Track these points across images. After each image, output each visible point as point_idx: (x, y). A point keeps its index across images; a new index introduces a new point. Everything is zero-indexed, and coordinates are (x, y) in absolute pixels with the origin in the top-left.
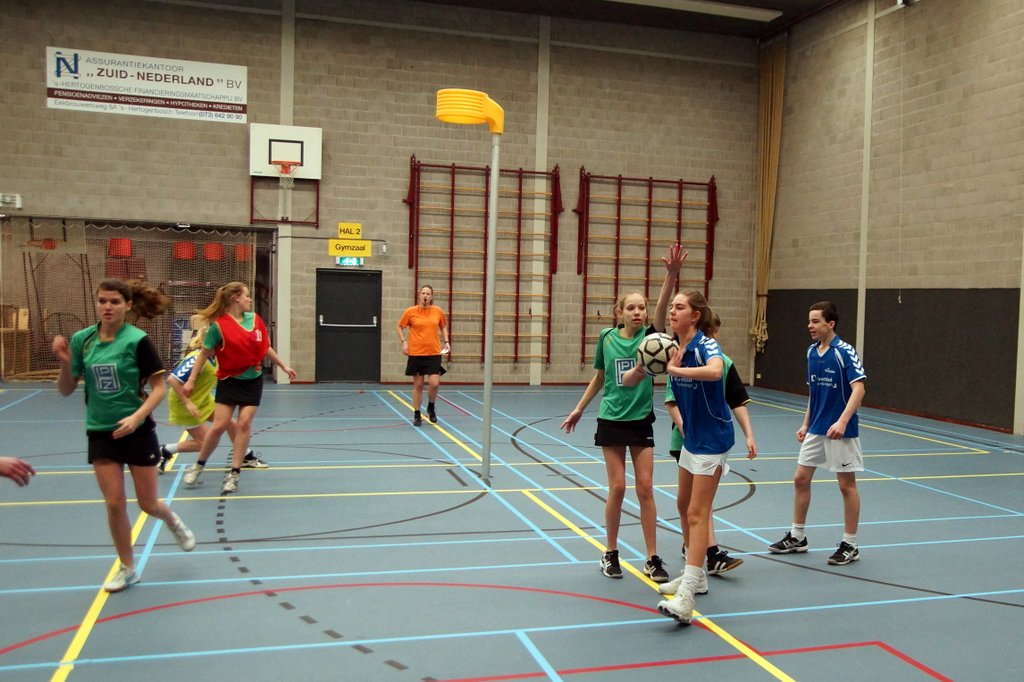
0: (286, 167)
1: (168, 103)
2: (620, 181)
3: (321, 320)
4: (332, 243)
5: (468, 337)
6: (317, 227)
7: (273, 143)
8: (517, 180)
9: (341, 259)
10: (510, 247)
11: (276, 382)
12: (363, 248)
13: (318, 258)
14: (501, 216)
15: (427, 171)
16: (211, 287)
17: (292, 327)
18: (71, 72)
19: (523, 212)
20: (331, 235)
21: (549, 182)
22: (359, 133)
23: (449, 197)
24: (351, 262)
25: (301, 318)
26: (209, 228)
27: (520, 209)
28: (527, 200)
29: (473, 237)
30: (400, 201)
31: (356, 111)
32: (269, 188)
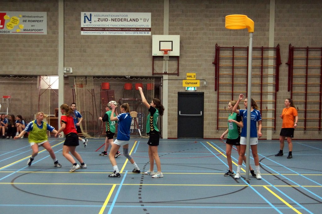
0: (166, 51)
1: (122, 29)
2: (307, 50)
3: (180, 113)
4: (184, 81)
6: (178, 75)
7: (161, 42)
8: (260, 52)
9: (188, 88)
10: (258, 81)
11: (162, 138)
12: (196, 83)
13: (178, 88)
14: (253, 68)
15: (222, 50)
16: (138, 100)
17: (168, 116)
18: (89, 21)
19: (263, 65)
20: (183, 78)
21: (275, 52)
22: (195, 36)
23: (232, 60)
24: (191, 89)
25: (172, 112)
26: (137, 77)
27: (262, 64)
28: (265, 60)
29: (242, 77)
30: (211, 63)
31: (193, 27)
32: (159, 60)
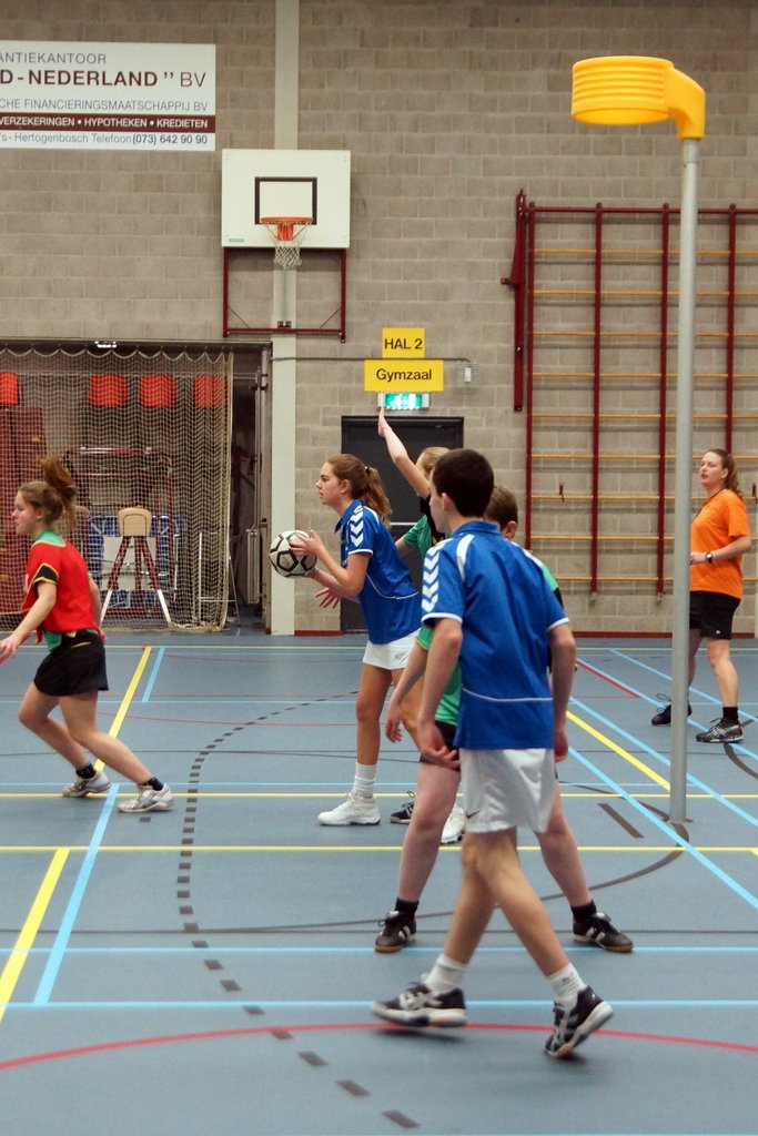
0: (285, 227)
1: (81, 123)
4: (370, 367)
5: (631, 542)
6: (343, 337)
7: (262, 184)
8: (723, 230)
9: (387, 396)
10: (712, 364)
11: (269, 631)
12: (428, 376)
13: (345, 396)
15: (549, 221)
16: (154, 456)
19: (736, 293)
20: (367, 353)
22: (419, 156)
23: (591, 270)
24: (405, 403)
25: (313, 510)
26: (149, 348)
27: (731, 287)
28: (746, 268)
29: (638, 347)
30: (498, 281)
31: (413, 113)
32: (256, 268)
